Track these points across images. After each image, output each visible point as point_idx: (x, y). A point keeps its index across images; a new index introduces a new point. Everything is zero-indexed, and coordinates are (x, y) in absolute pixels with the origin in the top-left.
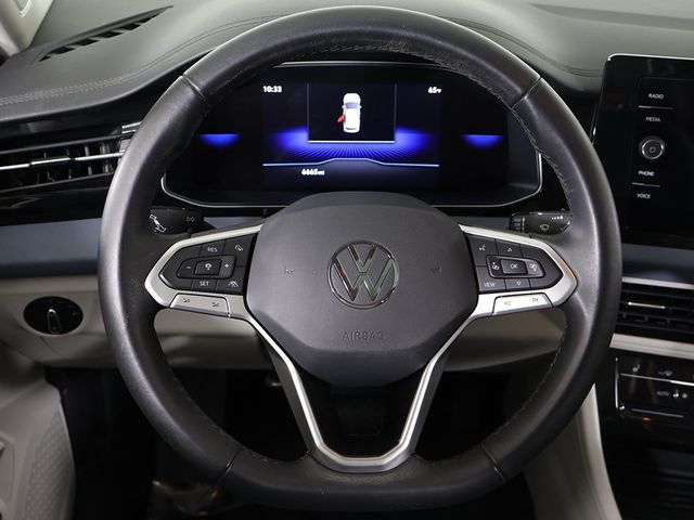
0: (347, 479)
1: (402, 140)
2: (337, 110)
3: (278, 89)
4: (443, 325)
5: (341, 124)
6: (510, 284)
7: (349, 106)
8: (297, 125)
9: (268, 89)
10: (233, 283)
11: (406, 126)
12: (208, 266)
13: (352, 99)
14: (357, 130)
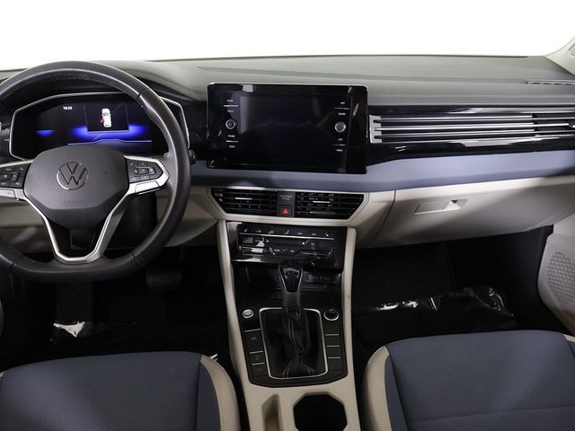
0: (70, 267)
1: (132, 130)
2: (100, 116)
3: (70, 108)
4: (109, 197)
5: (103, 123)
6: (142, 178)
7: (105, 114)
8: (81, 125)
9: (66, 108)
10: (18, 184)
11: (134, 123)
12: (6, 176)
13: (106, 111)
14: (110, 126)
